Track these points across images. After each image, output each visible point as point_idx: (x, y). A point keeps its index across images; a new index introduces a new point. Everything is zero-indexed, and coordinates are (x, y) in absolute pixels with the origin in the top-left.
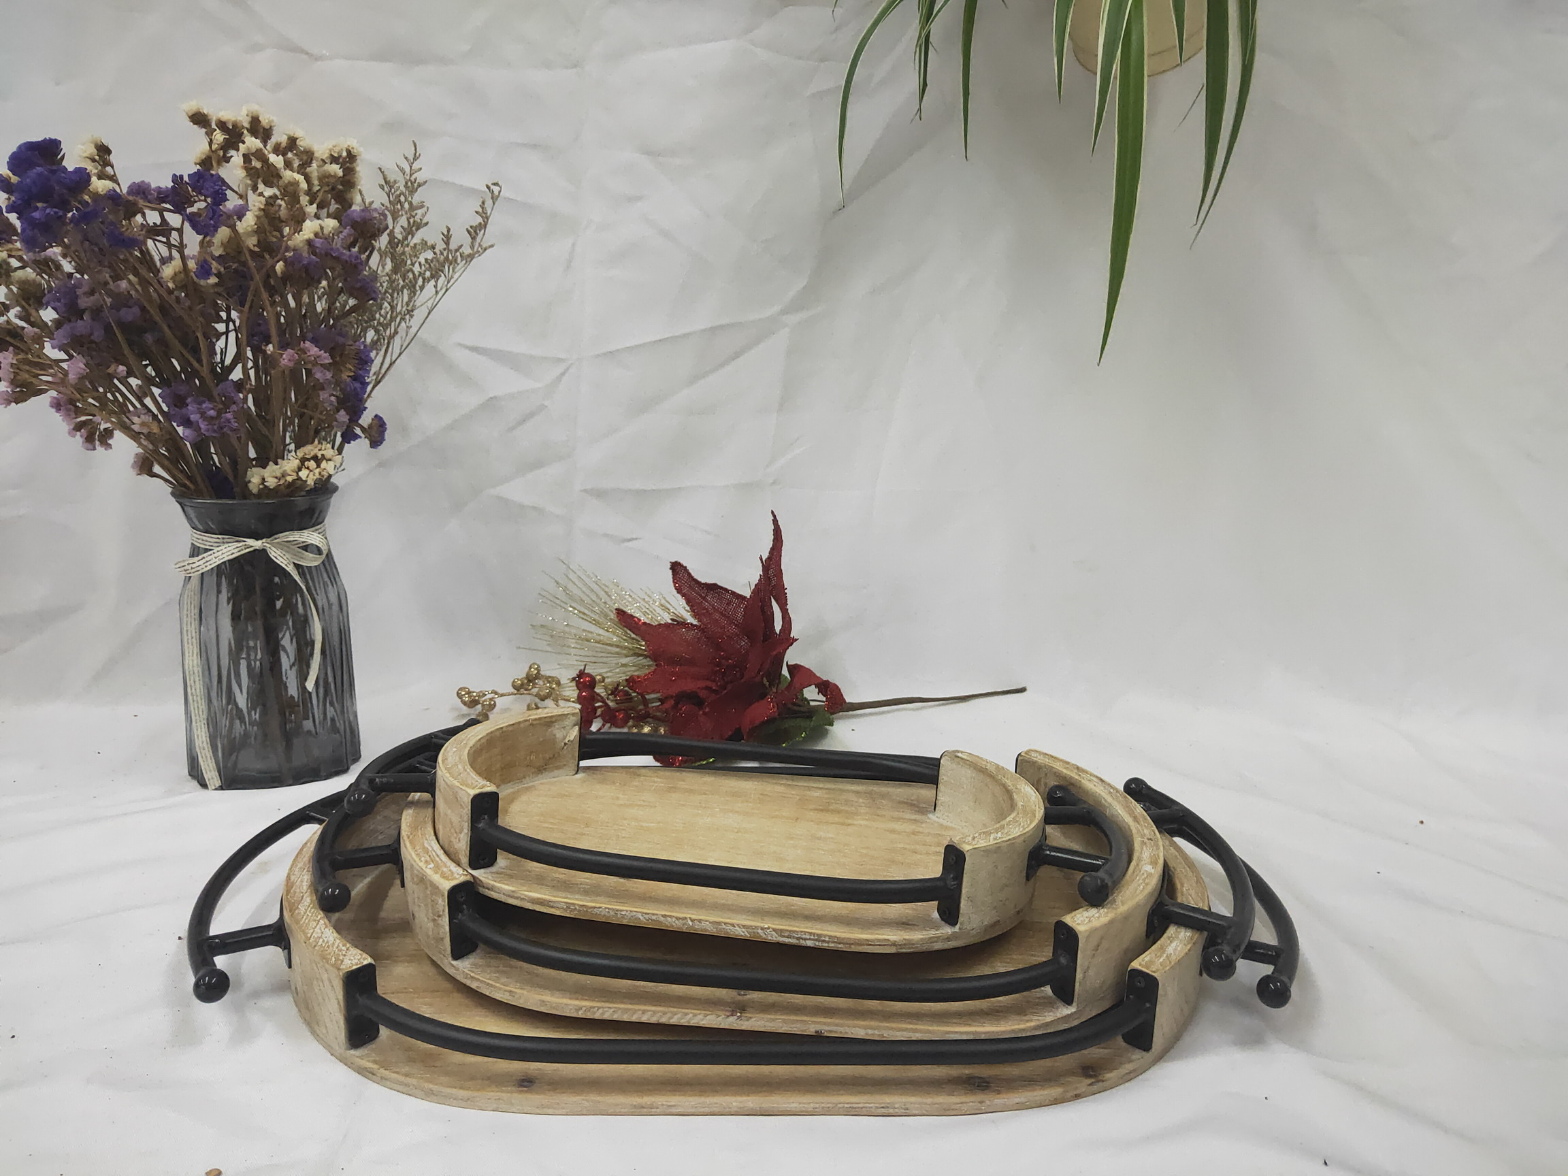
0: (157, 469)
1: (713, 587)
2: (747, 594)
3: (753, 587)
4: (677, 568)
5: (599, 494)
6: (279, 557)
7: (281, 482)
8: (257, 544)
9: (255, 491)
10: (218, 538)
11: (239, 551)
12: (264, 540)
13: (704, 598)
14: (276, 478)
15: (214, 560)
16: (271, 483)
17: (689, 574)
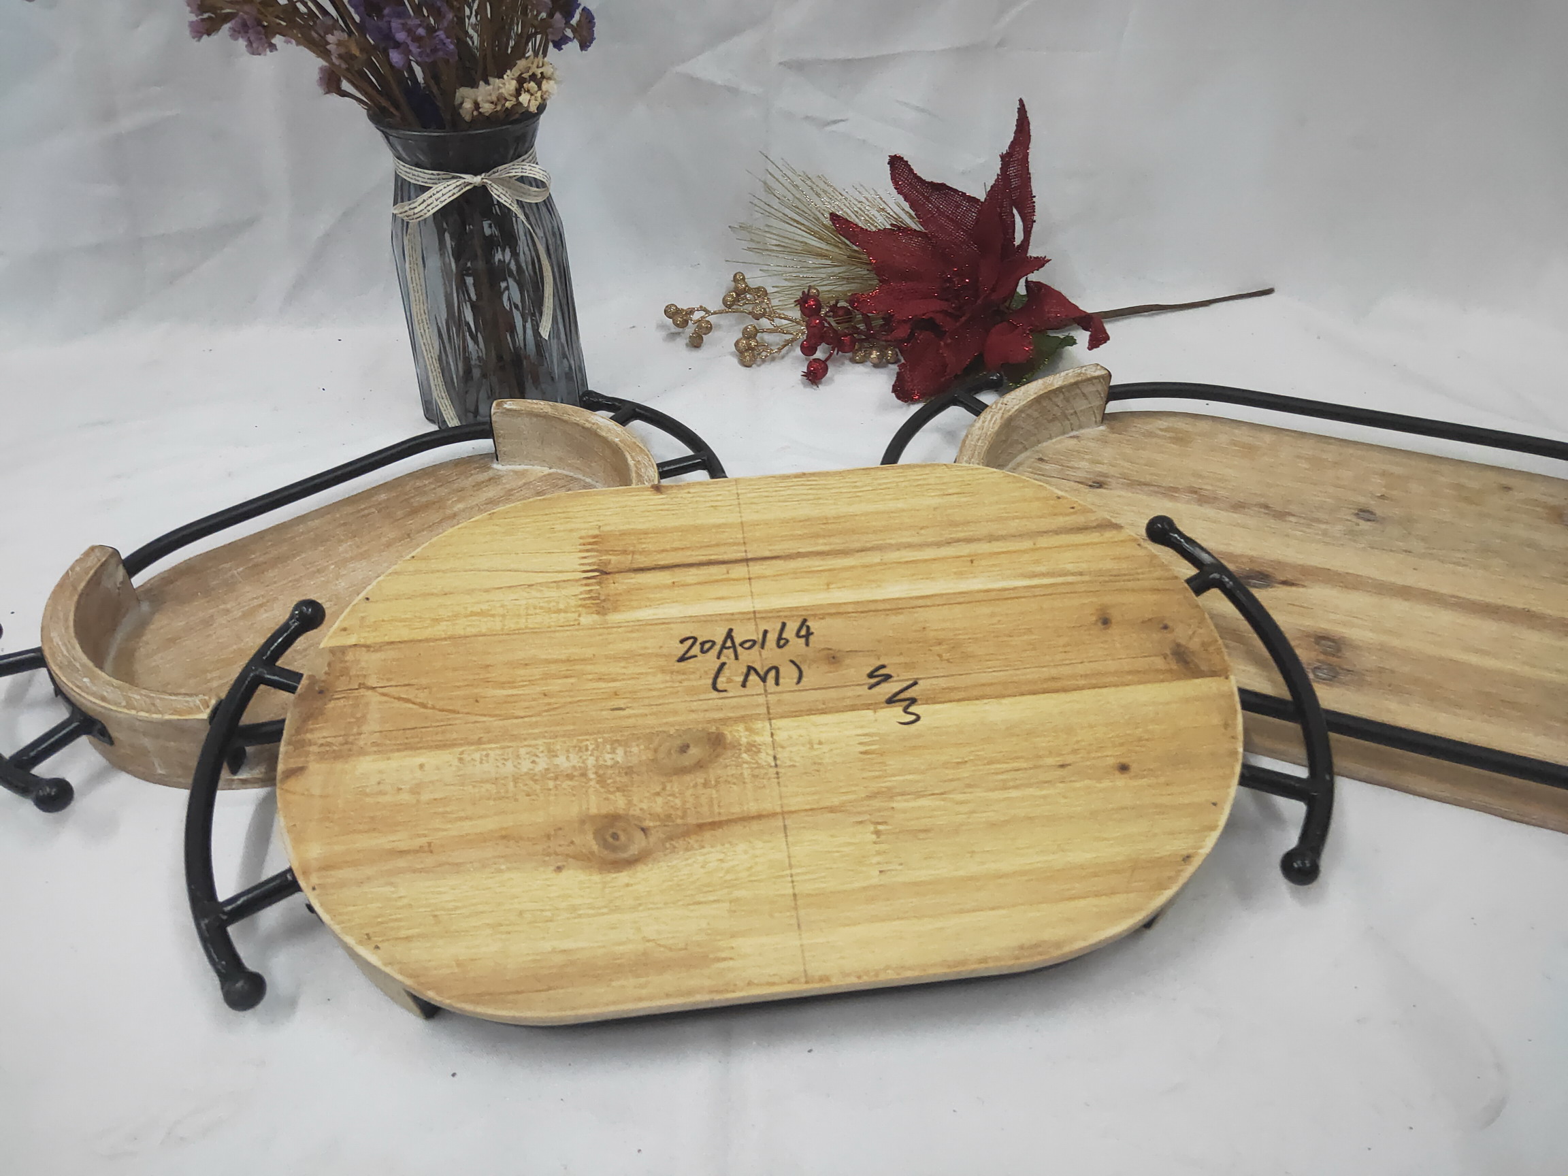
0: (346, 86)
1: (941, 188)
2: (982, 196)
3: (989, 189)
4: (896, 163)
5: (798, 66)
6: (501, 195)
7: (499, 108)
8: (477, 180)
9: (468, 118)
10: (432, 174)
11: (459, 191)
12: (483, 175)
13: (927, 199)
14: (492, 103)
15: (435, 203)
16: (487, 108)
17: (911, 170)
